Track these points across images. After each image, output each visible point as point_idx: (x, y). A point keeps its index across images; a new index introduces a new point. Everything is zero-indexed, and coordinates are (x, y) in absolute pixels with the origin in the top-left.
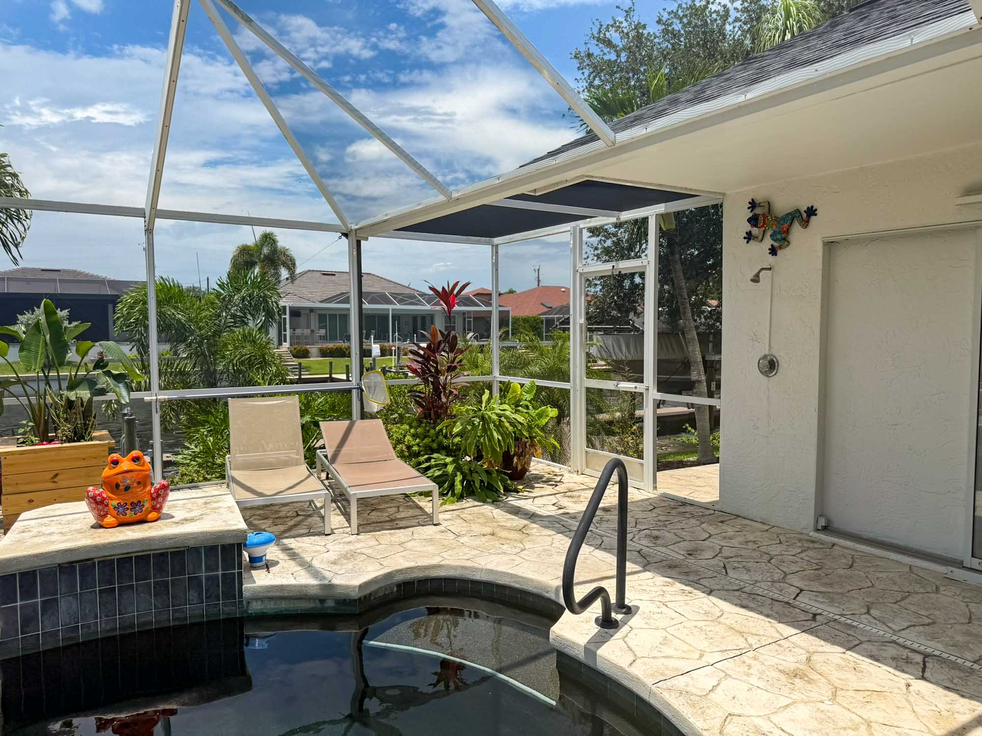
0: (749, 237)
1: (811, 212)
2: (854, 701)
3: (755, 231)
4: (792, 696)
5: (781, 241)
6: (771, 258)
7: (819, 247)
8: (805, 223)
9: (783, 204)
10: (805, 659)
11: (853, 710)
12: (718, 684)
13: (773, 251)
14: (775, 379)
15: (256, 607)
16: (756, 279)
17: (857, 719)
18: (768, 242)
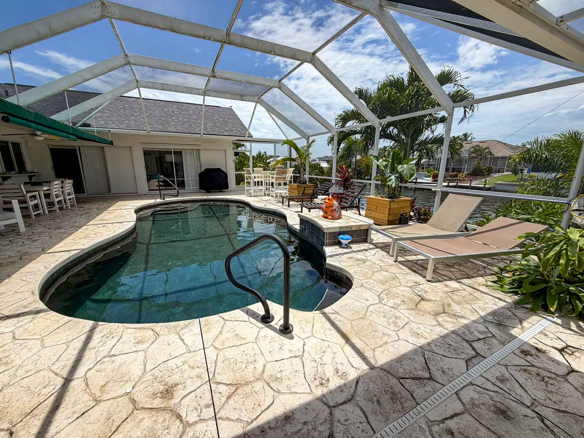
2: (117, 410)
4: (150, 373)
10: (181, 415)
11: (112, 400)
12: (184, 343)
17: (105, 397)
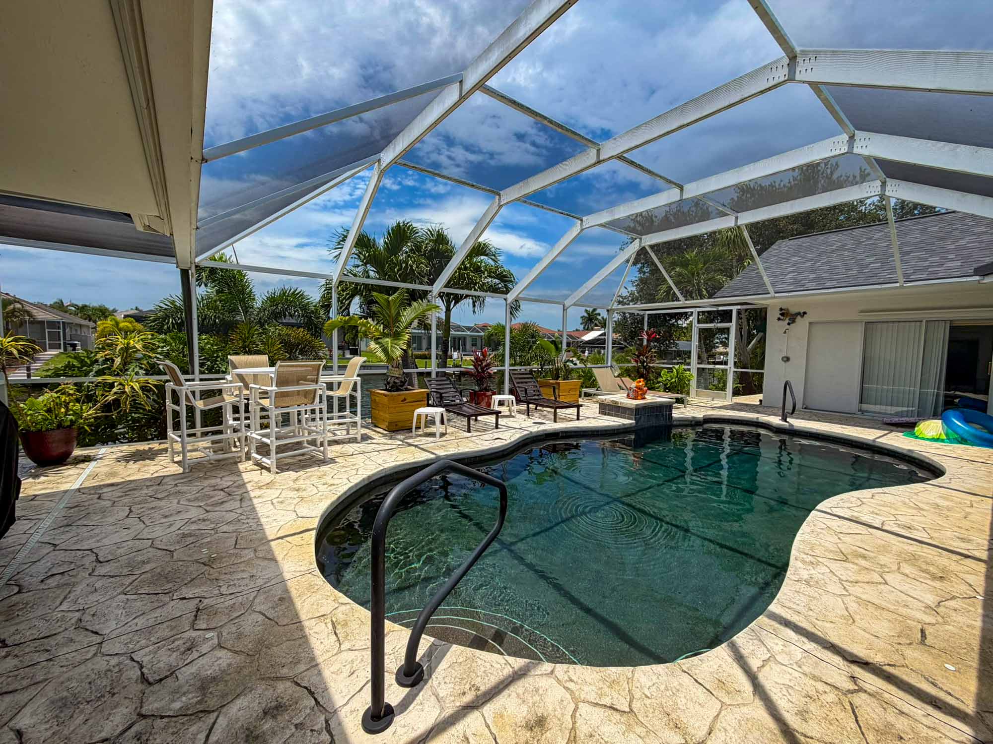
0: (779, 319)
1: (805, 313)
3: (782, 318)
5: (792, 321)
6: (788, 326)
7: (808, 324)
8: (802, 316)
9: (793, 310)
13: (789, 324)
14: (788, 363)
15: (675, 423)
16: (785, 332)
18: (787, 321)
